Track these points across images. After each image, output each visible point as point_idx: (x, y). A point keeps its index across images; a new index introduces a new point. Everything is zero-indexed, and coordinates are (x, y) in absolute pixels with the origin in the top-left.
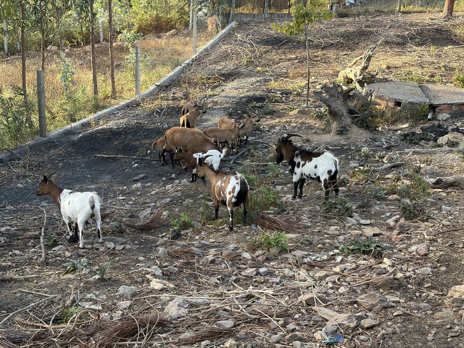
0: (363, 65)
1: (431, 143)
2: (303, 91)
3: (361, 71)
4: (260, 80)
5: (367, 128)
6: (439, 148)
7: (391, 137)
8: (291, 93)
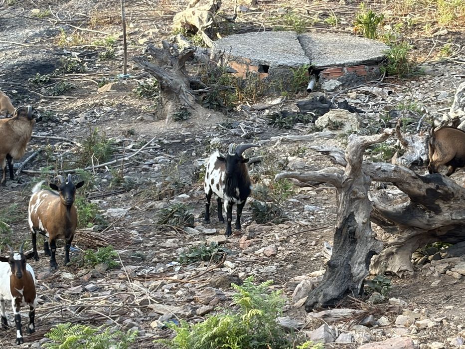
0: (211, 4)
1: (310, 125)
2: (116, 50)
3: (209, 14)
4: (40, 32)
5: (219, 108)
6: (317, 133)
7: (254, 121)
8: (96, 54)
